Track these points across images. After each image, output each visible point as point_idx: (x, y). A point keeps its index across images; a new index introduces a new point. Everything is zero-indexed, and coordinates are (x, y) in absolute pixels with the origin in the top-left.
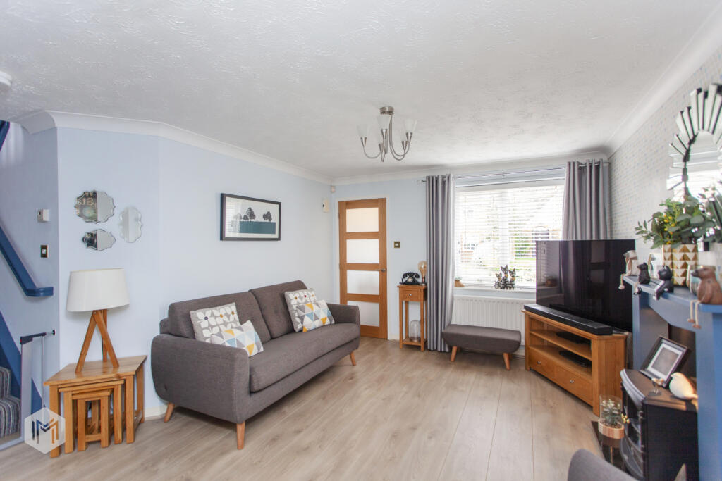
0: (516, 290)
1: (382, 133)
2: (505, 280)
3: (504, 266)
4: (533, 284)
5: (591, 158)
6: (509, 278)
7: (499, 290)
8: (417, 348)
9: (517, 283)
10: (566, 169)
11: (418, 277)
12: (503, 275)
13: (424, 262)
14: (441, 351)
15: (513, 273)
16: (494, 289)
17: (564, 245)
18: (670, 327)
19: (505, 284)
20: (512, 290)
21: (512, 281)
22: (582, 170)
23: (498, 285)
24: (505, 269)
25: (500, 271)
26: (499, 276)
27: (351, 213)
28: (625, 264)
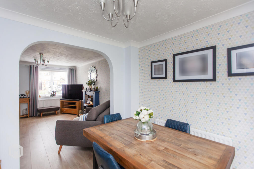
0: (56, 96)
2: (53, 94)
3: (53, 91)
4: (61, 95)
5: (73, 68)
6: (54, 94)
7: (52, 97)
8: (27, 117)
9: (56, 95)
10: (68, 69)
11: (25, 96)
12: (53, 93)
13: (28, 91)
14: (35, 116)
15: (55, 92)
17: (68, 85)
18: (88, 95)
19: (53, 95)
21: (55, 94)
22: (71, 70)
23: (51, 96)
24: (53, 92)
25: (51, 92)
28: (82, 88)
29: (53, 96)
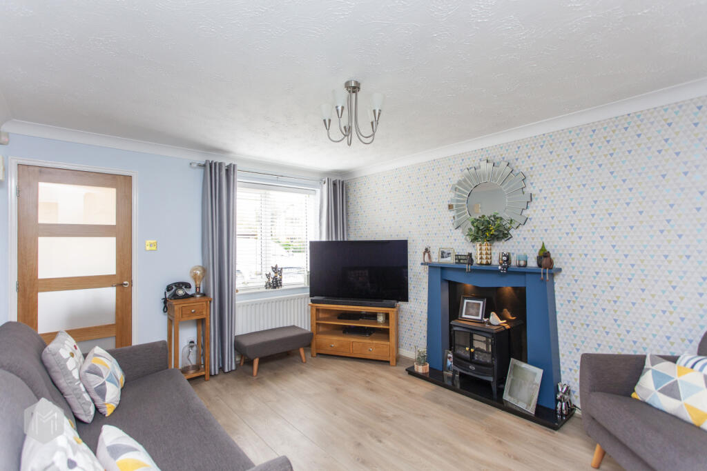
0: (284, 287)
1: (337, 111)
2: (275, 280)
3: (274, 266)
6: (278, 277)
7: (270, 290)
11: (190, 287)
12: (273, 274)
15: (281, 271)
16: (264, 290)
19: (275, 284)
20: (280, 289)
21: (280, 280)
23: (268, 286)
24: (275, 269)
25: (270, 271)
26: (268, 276)
27: (48, 191)
29: (275, 287)
